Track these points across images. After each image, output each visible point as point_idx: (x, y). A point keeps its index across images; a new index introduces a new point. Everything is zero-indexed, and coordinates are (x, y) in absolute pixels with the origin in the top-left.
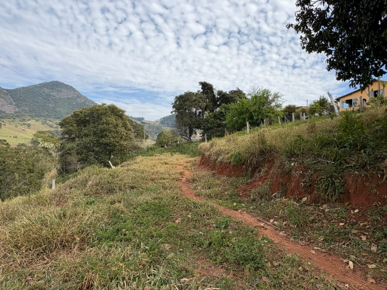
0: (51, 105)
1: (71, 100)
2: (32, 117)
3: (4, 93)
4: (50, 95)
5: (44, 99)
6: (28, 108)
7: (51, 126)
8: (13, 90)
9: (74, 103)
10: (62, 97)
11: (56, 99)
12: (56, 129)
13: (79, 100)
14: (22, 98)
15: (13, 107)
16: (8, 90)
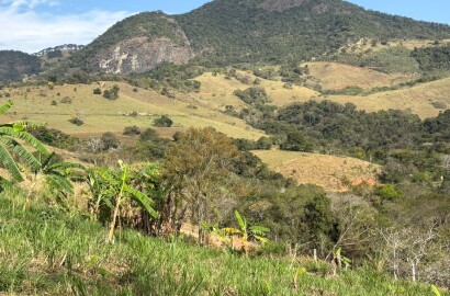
0: (257, 34)
1: (301, 13)
2: (207, 66)
3: (170, 24)
4: (255, 10)
5: (245, 22)
6: (213, 49)
7: (244, 81)
8: (186, 15)
9: (306, 19)
10: (280, 10)
11: (268, 16)
12: (252, 86)
13: (317, 7)
14: (201, 29)
15: (186, 50)
16: (176, 17)
